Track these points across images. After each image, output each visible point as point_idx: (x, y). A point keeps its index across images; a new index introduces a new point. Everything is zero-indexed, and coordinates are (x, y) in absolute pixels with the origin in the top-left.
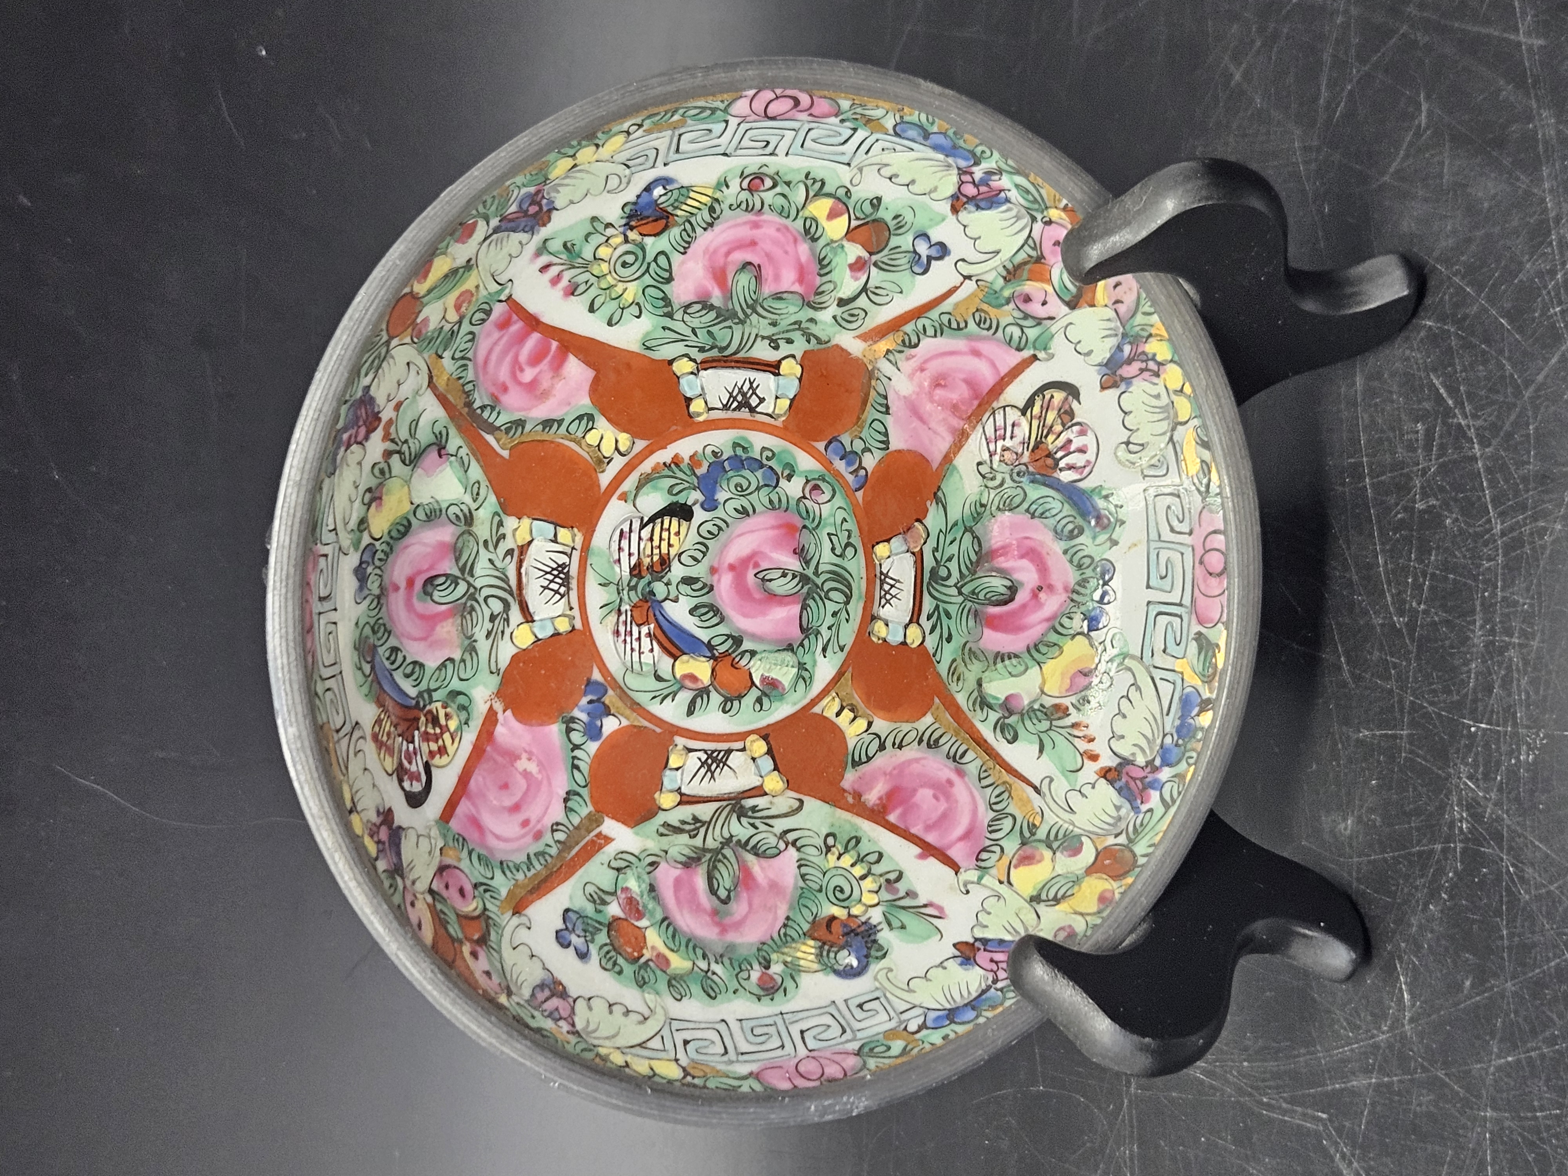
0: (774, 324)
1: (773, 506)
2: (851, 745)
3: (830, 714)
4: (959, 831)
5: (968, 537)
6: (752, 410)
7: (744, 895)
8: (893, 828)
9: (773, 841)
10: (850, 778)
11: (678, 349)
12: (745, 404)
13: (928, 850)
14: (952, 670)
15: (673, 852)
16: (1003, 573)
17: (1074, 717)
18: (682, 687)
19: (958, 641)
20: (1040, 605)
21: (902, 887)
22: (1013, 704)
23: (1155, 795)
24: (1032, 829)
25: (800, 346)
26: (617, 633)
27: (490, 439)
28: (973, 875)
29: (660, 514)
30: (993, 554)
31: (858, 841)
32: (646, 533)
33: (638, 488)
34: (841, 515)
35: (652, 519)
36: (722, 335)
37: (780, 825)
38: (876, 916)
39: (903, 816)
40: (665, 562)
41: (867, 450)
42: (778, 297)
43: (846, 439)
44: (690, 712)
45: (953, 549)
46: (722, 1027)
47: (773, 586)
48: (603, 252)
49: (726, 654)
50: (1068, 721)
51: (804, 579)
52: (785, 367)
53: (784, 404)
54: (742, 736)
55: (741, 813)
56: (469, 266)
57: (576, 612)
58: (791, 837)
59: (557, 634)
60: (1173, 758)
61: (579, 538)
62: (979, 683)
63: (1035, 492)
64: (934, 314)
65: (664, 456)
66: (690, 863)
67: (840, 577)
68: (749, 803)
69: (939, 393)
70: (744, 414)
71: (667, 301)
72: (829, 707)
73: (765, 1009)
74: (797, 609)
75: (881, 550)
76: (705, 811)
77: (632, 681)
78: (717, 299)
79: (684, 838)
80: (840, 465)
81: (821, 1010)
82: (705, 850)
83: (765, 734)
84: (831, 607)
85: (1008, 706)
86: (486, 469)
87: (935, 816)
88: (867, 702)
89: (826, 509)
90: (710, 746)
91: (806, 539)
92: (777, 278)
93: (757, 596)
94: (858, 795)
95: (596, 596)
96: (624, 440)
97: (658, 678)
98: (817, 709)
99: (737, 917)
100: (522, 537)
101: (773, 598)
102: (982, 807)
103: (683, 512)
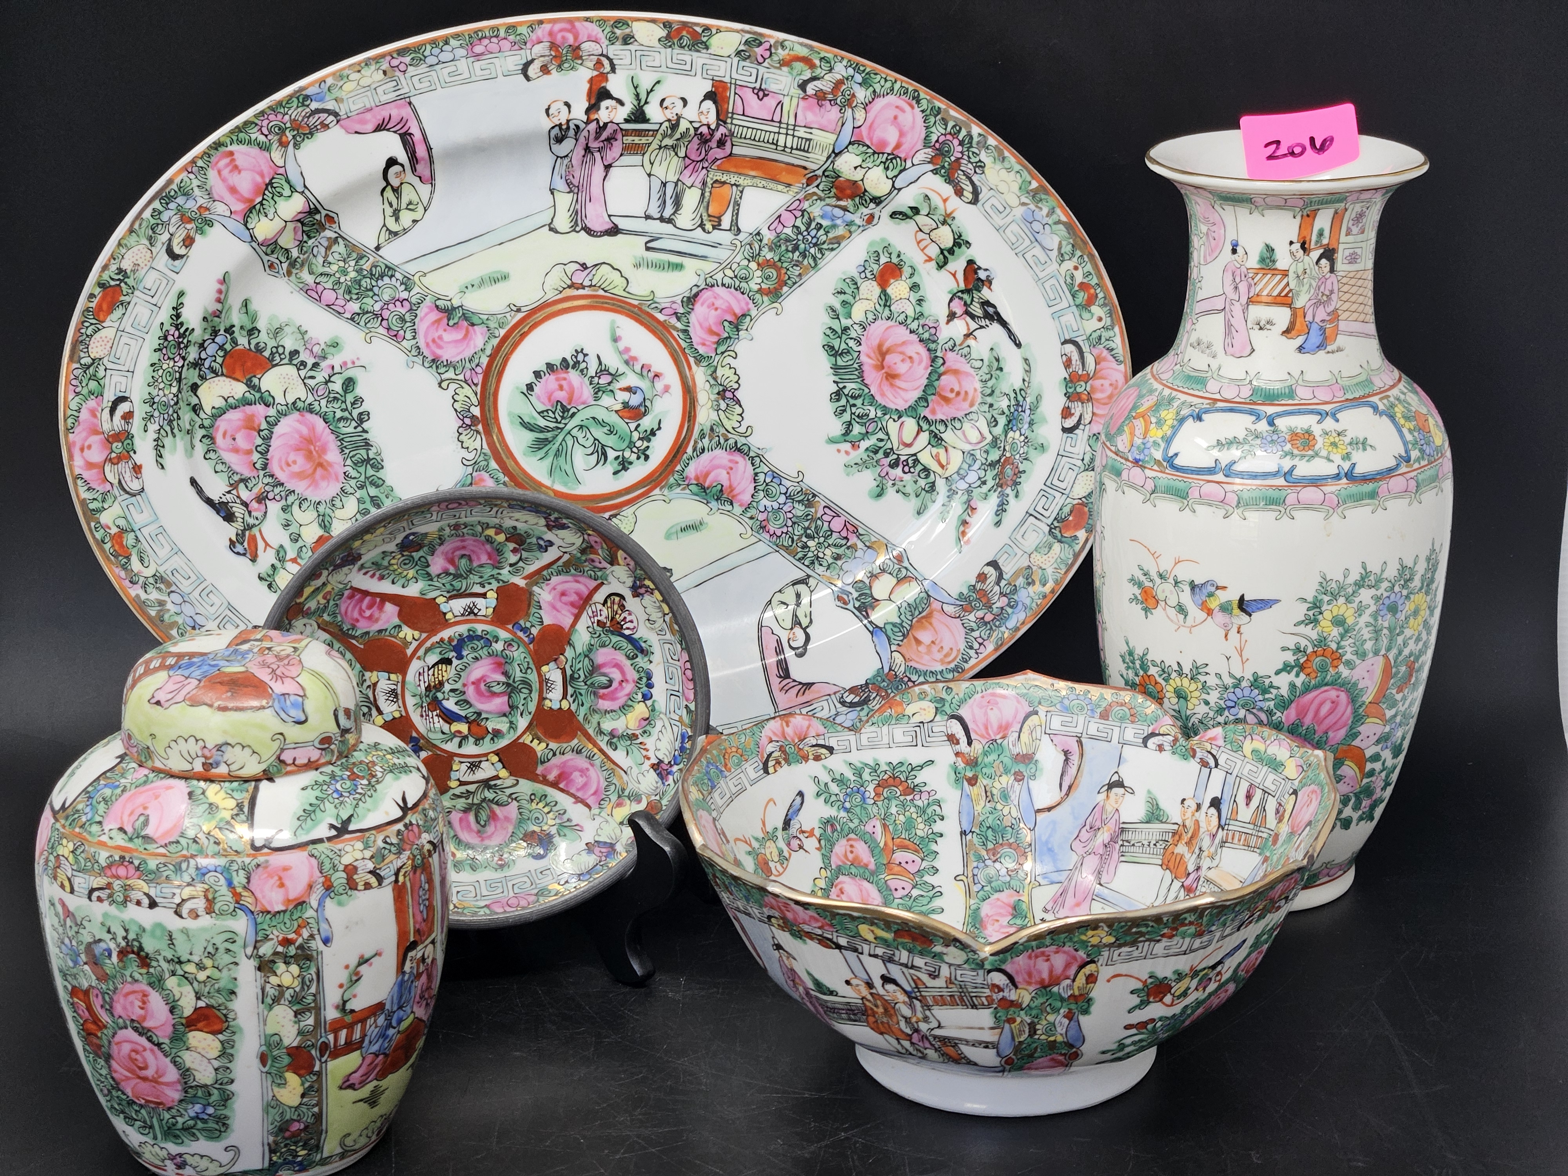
0: (481, 577)
1: (490, 655)
2: (539, 755)
3: (528, 742)
4: (592, 791)
5: (587, 659)
6: (476, 615)
7: (493, 823)
8: (562, 790)
9: (505, 798)
10: (540, 769)
11: (438, 593)
12: (472, 612)
13: (578, 800)
14: (585, 718)
15: (459, 806)
16: (604, 675)
17: (641, 740)
18: (455, 736)
19: (587, 706)
20: (623, 688)
21: (565, 817)
22: (615, 733)
23: (671, 777)
24: (623, 790)
25: (495, 585)
26: (422, 716)
27: (354, 642)
28: (597, 811)
29: (437, 664)
30: (600, 666)
31: (546, 796)
32: (431, 672)
33: (425, 653)
34: (523, 655)
35: (433, 666)
36: (457, 584)
37: (508, 791)
38: (553, 830)
39: (567, 785)
40: (441, 684)
41: (532, 626)
42: (481, 566)
43: (522, 622)
44: (460, 746)
45: (580, 665)
46: (477, 885)
47: (493, 689)
48: (393, 562)
49: (474, 720)
50: (638, 741)
51: (508, 685)
52: (489, 594)
53: (491, 610)
54: (486, 755)
55: (489, 787)
56: (324, 584)
57: (402, 709)
58: (514, 796)
59: (394, 718)
60: (678, 761)
61: (400, 677)
62: (599, 723)
63: (615, 639)
64: (555, 566)
65: (436, 639)
66: (466, 811)
67: (526, 683)
68: (492, 783)
69: (564, 598)
70: (472, 617)
71: (428, 574)
72: (527, 739)
73: (499, 875)
74: (506, 698)
75: (545, 669)
76: (472, 788)
77: (431, 736)
78: (452, 570)
79: (463, 800)
80: (520, 634)
81: (525, 875)
82: (473, 804)
83: (497, 753)
84: (523, 696)
85: (612, 734)
86: (353, 654)
87: (581, 784)
88: (545, 736)
89: (516, 654)
90: (471, 760)
91: (508, 667)
92: (479, 559)
93: (487, 694)
94: (544, 777)
95: (410, 701)
96: (417, 634)
97: (443, 733)
98: (521, 741)
99: (489, 833)
100: (374, 680)
101: (494, 694)
102: (602, 780)
103: (448, 662)
